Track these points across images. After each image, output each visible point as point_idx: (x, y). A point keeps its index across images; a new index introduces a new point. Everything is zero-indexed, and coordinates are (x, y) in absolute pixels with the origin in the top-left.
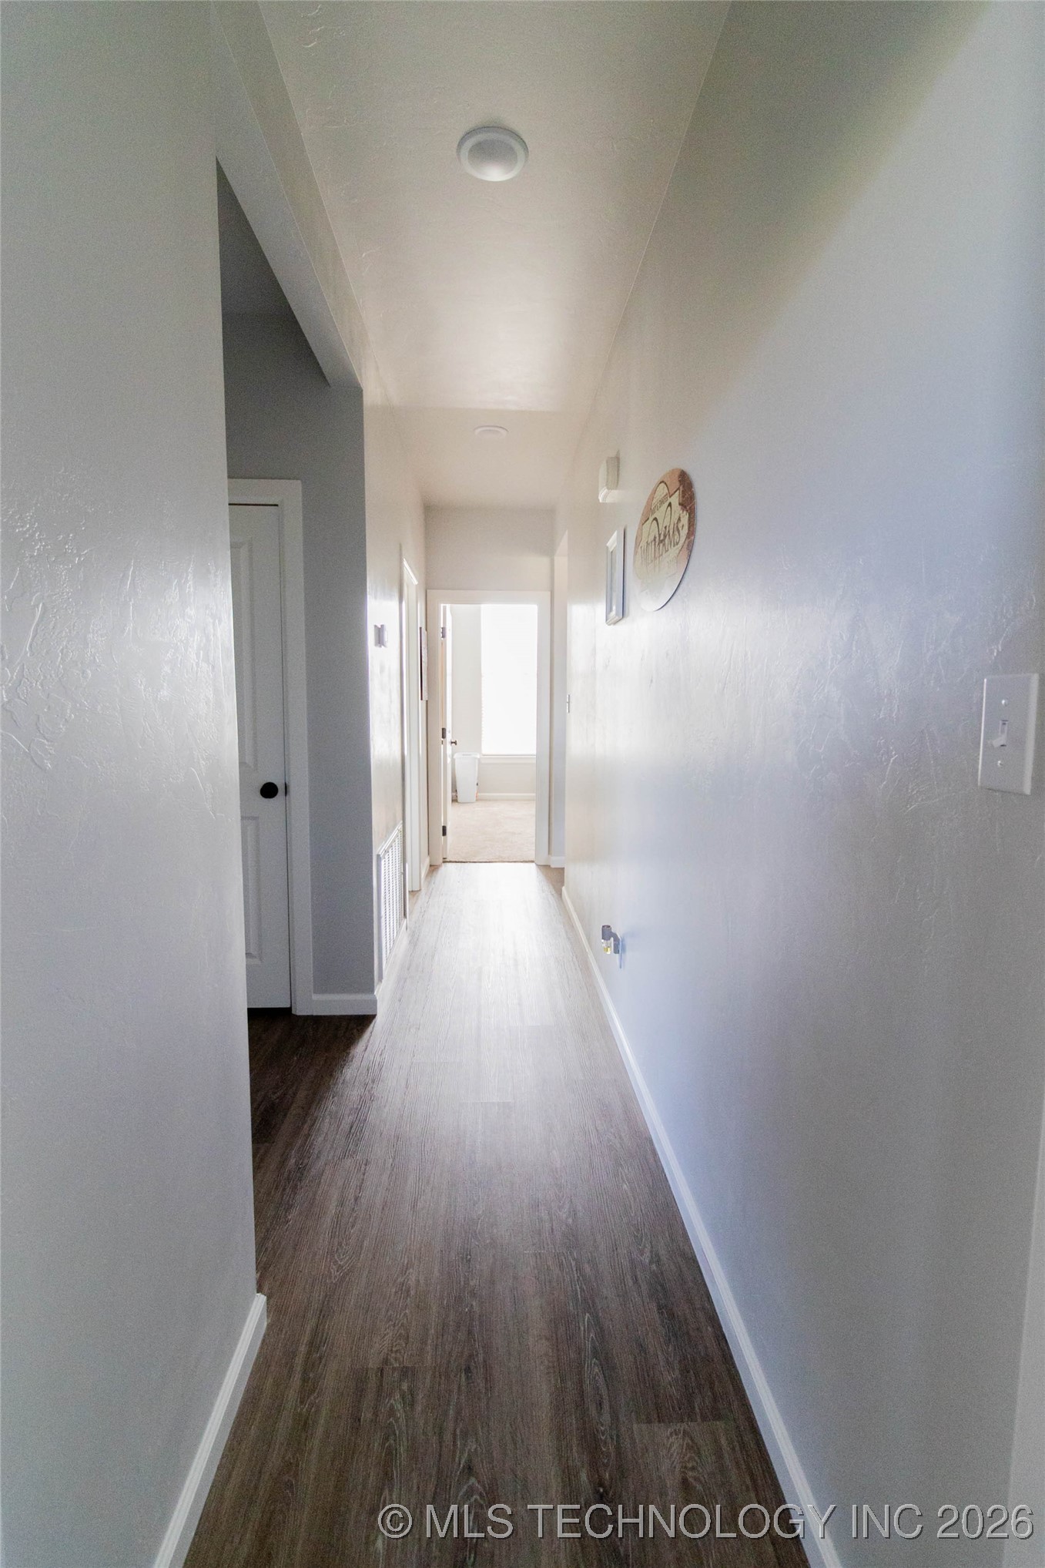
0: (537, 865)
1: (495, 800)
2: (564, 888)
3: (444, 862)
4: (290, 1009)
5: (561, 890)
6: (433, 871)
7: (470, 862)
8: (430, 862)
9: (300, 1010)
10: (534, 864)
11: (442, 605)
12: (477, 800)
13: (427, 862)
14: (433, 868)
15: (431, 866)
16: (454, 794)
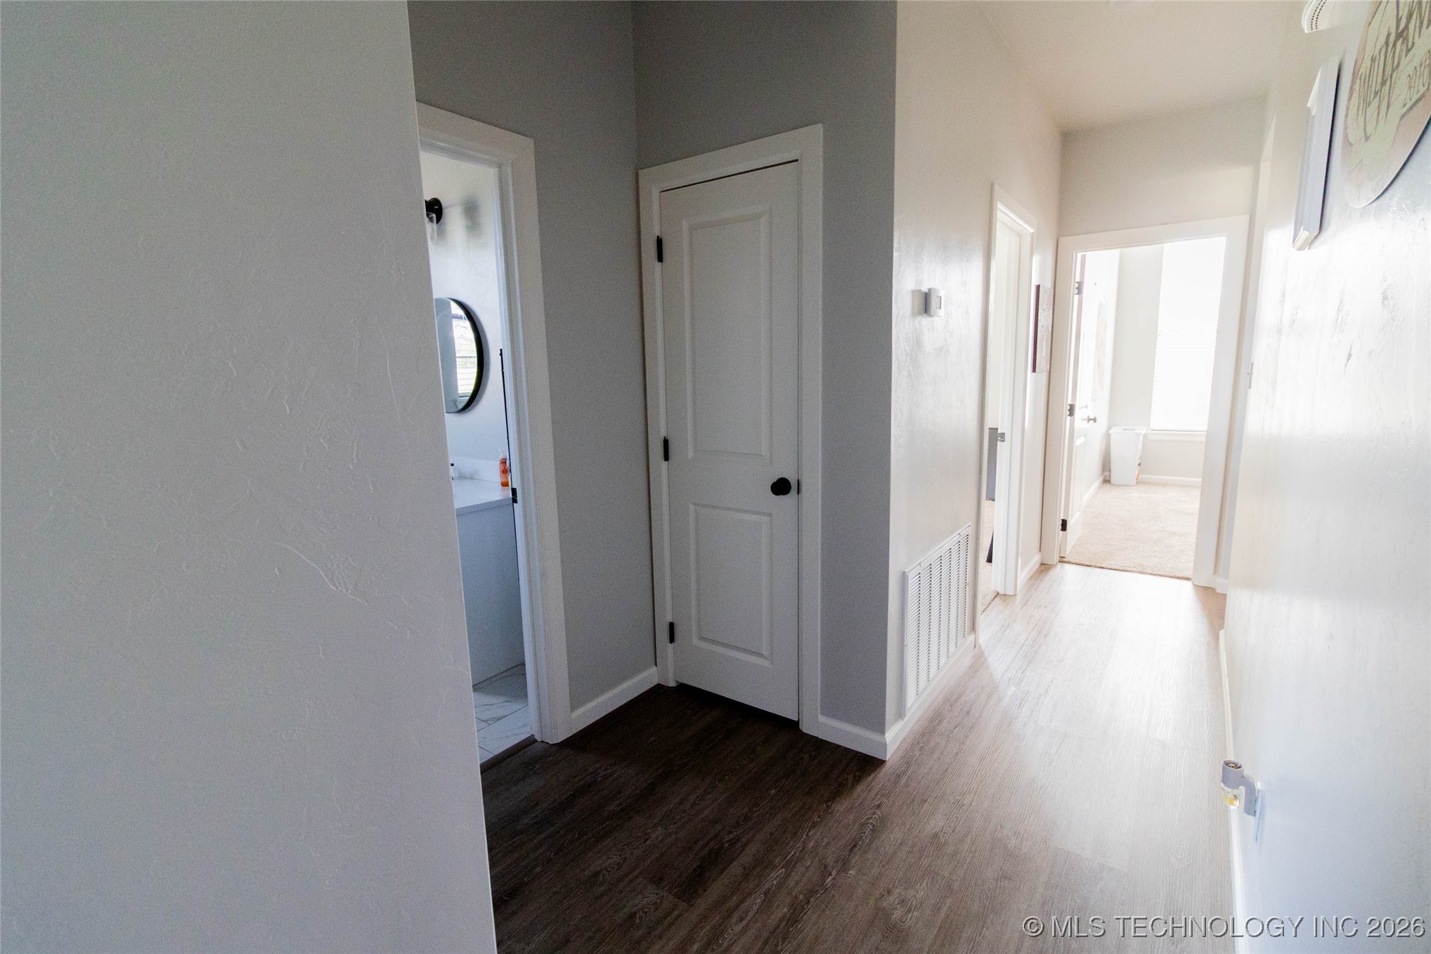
0: (1196, 587)
1: (1165, 485)
2: (1222, 632)
3: (1060, 562)
4: (797, 723)
5: (1218, 634)
6: (1042, 571)
7: (1095, 567)
8: (1042, 558)
9: (807, 728)
10: (1188, 585)
11: (1079, 255)
12: (1137, 483)
13: (1036, 560)
14: (1045, 567)
15: (1042, 564)
16: (1107, 473)
